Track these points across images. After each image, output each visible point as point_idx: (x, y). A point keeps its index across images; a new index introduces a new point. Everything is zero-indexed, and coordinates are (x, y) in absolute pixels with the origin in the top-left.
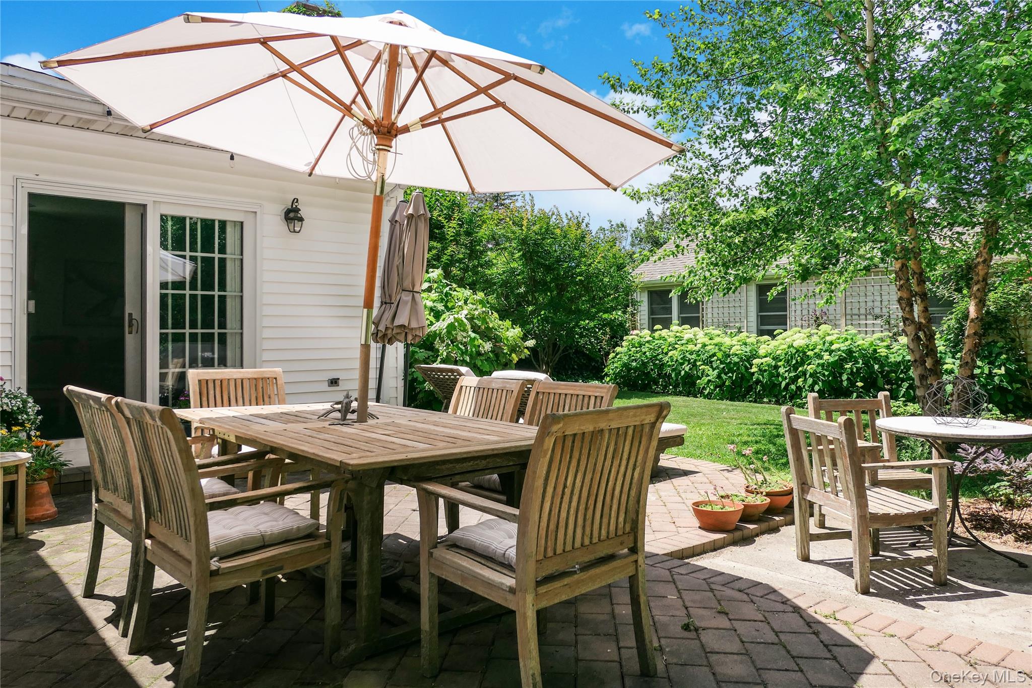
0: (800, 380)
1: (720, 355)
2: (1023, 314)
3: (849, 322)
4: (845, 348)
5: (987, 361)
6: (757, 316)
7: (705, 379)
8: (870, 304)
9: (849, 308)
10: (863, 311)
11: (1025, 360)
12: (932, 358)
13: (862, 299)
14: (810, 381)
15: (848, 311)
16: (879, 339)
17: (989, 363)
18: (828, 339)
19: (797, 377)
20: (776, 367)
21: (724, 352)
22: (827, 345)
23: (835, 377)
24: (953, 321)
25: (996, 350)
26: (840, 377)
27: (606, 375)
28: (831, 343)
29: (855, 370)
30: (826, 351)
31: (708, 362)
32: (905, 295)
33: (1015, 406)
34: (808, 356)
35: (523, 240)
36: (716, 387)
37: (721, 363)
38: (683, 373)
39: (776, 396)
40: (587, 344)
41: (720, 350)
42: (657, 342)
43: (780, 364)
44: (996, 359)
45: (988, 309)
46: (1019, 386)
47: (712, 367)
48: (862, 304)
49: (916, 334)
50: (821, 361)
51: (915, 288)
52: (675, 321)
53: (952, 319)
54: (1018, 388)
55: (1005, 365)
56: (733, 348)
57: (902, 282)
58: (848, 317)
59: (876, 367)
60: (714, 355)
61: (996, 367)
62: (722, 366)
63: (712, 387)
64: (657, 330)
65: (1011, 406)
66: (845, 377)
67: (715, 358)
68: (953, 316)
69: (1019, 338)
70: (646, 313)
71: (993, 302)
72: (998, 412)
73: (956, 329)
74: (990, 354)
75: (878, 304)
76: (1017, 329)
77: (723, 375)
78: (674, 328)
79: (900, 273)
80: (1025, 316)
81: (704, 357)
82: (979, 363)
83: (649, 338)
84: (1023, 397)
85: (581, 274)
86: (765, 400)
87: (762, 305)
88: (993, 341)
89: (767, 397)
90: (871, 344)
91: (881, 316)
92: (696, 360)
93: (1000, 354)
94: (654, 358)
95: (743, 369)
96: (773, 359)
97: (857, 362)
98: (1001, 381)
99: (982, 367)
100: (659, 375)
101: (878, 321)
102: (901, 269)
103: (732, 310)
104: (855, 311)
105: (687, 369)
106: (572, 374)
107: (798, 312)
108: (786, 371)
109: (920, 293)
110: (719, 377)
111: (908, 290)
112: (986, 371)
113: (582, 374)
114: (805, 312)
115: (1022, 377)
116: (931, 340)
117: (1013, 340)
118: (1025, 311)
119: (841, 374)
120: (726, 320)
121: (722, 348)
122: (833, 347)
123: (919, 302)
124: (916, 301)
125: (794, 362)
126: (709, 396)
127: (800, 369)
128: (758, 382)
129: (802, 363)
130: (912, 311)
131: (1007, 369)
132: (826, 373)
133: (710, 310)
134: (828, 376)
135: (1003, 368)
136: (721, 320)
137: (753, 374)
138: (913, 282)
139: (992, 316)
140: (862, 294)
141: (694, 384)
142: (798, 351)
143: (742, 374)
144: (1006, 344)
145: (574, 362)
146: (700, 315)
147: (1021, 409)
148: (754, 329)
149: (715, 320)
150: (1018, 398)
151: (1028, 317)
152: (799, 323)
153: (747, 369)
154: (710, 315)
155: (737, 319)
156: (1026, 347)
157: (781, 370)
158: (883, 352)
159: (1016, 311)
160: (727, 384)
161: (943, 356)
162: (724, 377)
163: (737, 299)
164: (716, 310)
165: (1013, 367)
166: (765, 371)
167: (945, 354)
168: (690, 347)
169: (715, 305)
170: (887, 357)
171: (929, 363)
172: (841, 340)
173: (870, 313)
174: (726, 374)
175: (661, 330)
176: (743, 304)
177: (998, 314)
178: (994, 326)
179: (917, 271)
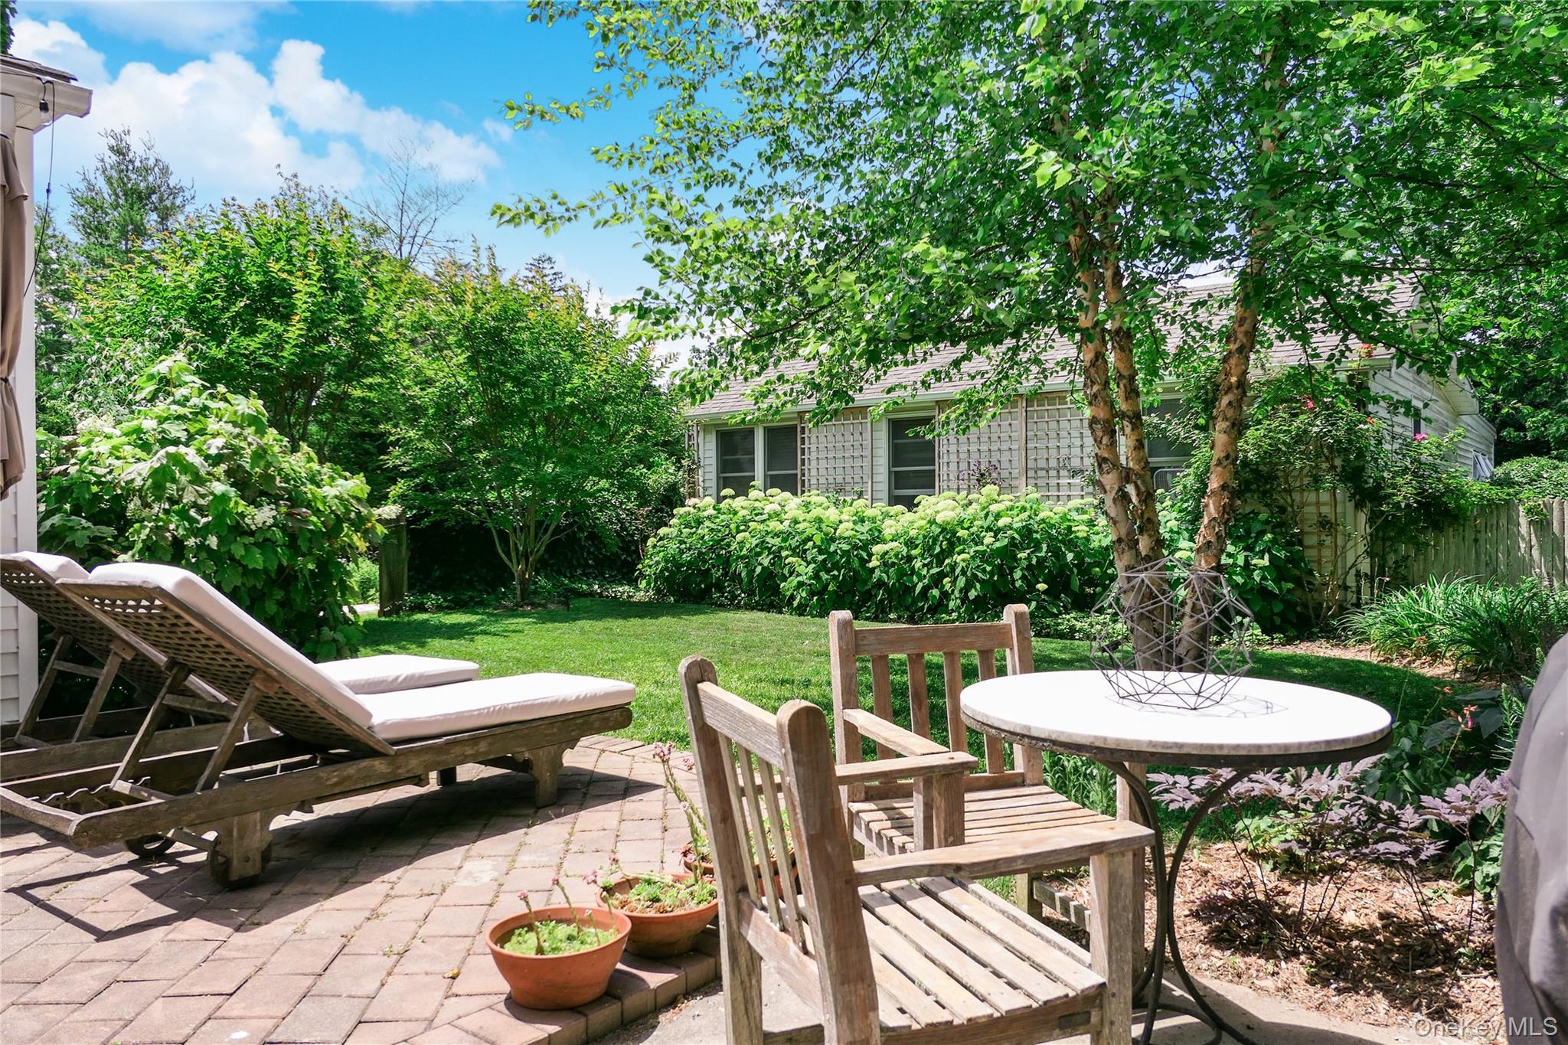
0: (946, 580)
1: (817, 539)
2: (1298, 464)
3: (1031, 481)
4: (1020, 525)
5: (1242, 545)
6: (890, 472)
7: (794, 581)
8: (1064, 451)
9: (1031, 457)
10: (1053, 463)
11: (1300, 543)
12: (1150, 536)
13: (1053, 443)
14: (961, 582)
15: (1031, 464)
16: (1077, 510)
17: (1245, 549)
18: (994, 508)
19: (942, 575)
20: (909, 559)
21: (826, 534)
22: (991, 518)
23: (1002, 575)
24: (1192, 477)
25: (1256, 527)
26: (1011, 574)
27: (642, 576)
28: (998, 516)
29: (1034, 561)
30: (989, 529)
31: (800, 552)
32: (1102, 414)
33: (1285, 620)
34: (959, 538)
35: (465, 327)
36: (812, 594)
37: (820, 552)
38: (759, 569)
39: (907, 609)
40: (612, 523)
41: (820, 529)
42: (722, 517)
43: (914, 552)
44: (1256, 541)
45: (1246, 457)
46: (1290, 585)
47: (804, 559)
48: (1053, 452)
49: (1120, 489)
50: (980, 548)
51: (1122, 405)
52: (758, 482)
53: (1189, 475)
54: (1289, 590)
55: (1269, 552)
56: (842, 526)
57: (1095, 388)
58: (1031, 473)
59: (1070, 556)
60: (810, 539)
61: (1256, 554)
62: (821, 558)
63: (804, 594)
64: (725, 497)
65: (1278, 621)
66: (1018, 574)
67: (810, 544)
68: (1191, 470)
69: (1292, 506)
70: (713, 469)
71: (1254, 444)
72: (1258, 632)
73: (1196, 491)
74: (1248, 532)
75: (1076, 451)
76: (1289, 491)
77: (822, 574)
78: (754, 494)
79: (1092, 370)
80: (1302, 468)
81: (794, 543)
82: (1230, 548)
83: (711, 512)
84: (1296, 605)
85: (573, 393)
86: (892, 616)
87: (898, 455)
88: (1252, 512)
89: (896, 610)
90: (1064, 518)
91: (1082, 471)
92: (781, 548)
93: (1262, 533)
94: (717, 544)
95: (856, 564)
96: (906, 544)
97: (1037, 547)
98: (1264, 578)
99: (1234, 554)
100: (725, 574)
101: (1077, 480)
102: (1093, 364)
103: (849, 463)
104: (1042, 464)
105: (766, 562)
106: (584, 574)
107: (954, 467)
108: (924, 565)
109: (1130, 414)
110: (816, 576)
111: (1106, 403)
112: (1241, 561)
113: (602, 574)
114: (963, 466)
115: (1297, 572)
116: (1149, 502)
117: (1282, 510)
118: (1301, 459)
119: (1012, 570)
120: (840, 479)
121: (823, 526)
122: (1001, 523)
123: (1128, 430)
124: (1122, 429)
125: (938, 550)
126: (801, 610)
127: (947, 561)
128: (880, 584)
129: (949, 552)
130: (1113, 444)
131: (1273, 559)
132: (989, 568)
133: (814, 463)
134: (992, 573)
135: (1267, 557)
136: (831, 480)
137: (873, 570)
138: (1116, 391)
139: (1252, 470)
140: (1053, 434)
141: (776, 591)
142: (943, 530)
143: (855, 571)
144: (1272, 515)
145: (589, 553)
146: (799, 471)
147: (1293, 625)
148: (885, 495)
149: (822, 480)
150: (1289, 605)
151: (1305, 471)
152: (954, 485)
153: (864, 562)
154: (814, 472)
155: (857, 479)
156: (1302, 521)
157: (918, 564)
158: (1081, 531)
159: (1288, 461)
160: (830, 588)
161: (1176, 536)
162: (824, 576)
163: (857, 444)
164: (823, 464)
165: (1282, 554)
166: (893, 564)
167: (1178, 533)
168: (774, 525)
169: (822, 455)
170: (1087, 539)
171: (1144, 544)
172: (1015, 512)
173: (1065, 467)
174: (828, 572)
175: (733, 497)
176: (867, 453)
177: (1261, 467)
178: (1254, 487)
179: (1126, 373)
